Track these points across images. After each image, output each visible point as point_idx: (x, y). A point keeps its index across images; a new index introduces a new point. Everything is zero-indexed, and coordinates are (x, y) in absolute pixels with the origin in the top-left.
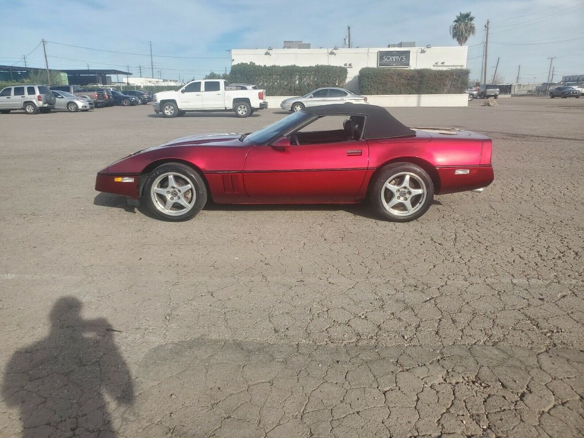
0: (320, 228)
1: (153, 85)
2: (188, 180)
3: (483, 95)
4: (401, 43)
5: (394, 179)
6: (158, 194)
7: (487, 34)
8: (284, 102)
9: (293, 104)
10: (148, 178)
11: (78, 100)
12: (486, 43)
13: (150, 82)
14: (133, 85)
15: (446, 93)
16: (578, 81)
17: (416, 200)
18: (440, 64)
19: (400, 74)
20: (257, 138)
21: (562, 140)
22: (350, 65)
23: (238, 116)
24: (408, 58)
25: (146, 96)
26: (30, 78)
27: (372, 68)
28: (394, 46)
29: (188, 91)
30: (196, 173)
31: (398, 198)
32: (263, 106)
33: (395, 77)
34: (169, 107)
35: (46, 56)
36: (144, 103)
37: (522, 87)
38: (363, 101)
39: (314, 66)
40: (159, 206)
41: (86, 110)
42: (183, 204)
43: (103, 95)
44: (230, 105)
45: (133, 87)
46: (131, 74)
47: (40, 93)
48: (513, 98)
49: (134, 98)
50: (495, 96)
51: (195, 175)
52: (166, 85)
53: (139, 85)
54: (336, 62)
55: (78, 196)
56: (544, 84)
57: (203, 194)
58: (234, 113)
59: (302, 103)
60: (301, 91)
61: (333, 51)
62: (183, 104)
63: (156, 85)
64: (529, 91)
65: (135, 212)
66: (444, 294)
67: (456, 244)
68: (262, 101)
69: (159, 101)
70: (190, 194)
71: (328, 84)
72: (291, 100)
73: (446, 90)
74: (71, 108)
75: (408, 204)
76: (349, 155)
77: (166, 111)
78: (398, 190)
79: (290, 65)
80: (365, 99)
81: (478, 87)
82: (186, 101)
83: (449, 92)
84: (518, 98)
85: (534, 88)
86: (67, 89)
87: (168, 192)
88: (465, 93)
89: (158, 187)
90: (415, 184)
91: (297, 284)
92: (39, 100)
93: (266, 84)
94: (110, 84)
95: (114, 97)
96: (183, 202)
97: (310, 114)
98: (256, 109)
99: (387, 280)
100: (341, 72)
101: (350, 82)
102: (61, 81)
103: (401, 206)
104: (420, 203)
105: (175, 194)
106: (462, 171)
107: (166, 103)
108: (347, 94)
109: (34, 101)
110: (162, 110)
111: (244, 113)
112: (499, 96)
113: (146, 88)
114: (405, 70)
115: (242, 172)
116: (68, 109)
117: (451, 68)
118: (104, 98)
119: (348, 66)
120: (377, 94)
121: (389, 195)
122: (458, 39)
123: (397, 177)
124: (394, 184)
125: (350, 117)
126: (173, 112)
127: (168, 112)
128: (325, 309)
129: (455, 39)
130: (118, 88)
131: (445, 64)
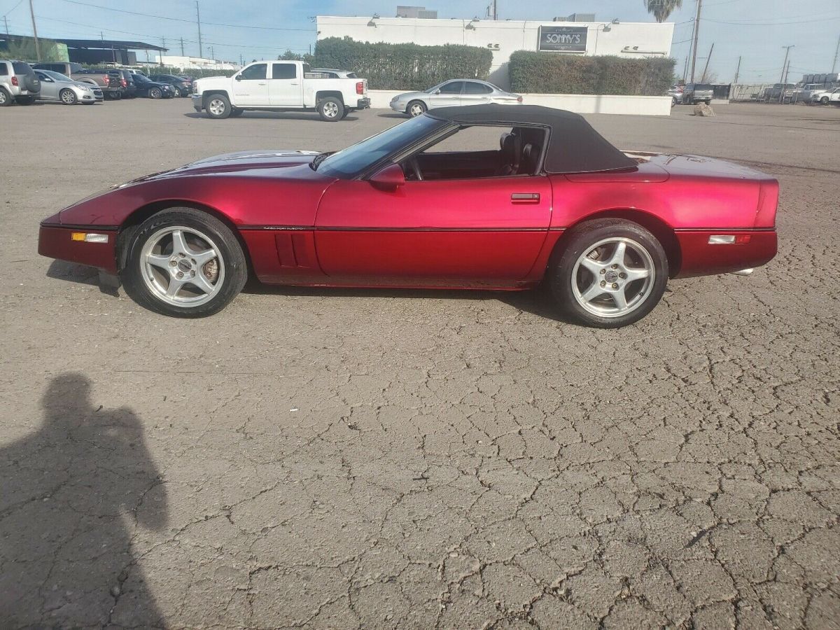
0: (457, 338)
1: (199, 68)
2: (211, 242)
3: (689, 100)
4: (574, 15)
5: (596, 249)
6: (154, 266)
7: (700, 6)
8: (395, 100)
9: (409, 103)
10: (135, 237)
11: (76, 85)
12: (698, 20)
13: (194, 63)
14: (168, 67)
15: (639, 95)
16: (825, 82)
17: (633, 289)
18: (631, 49)
19: (571, 63)
20: (342, 162)
21: (830, 174)
22: (497, 46)
23: (323, 119)
24: (584, 38)
25: (186, 84)
26: (9, 51)
27: (529, 52)
28: (562, 19)
29: (247, 78)
30: (225, 228)
31: (603, 284)
32: (364, 104)
33: (564, 68)
34: (217, 102)
35: (33, 17)
36: (184, 94)
37: (744, 89)
38: (516, 101)
39: (442, 45)
40: (157, 289)
41: (91, 103)
42: (199, 285)
43: (120, 79)
44: (311, 102)
45: (167, 70)
46: (165, 50)
47: (16, 73)
48: (732, 104)
49: (167, 87)
50: (707, 101)
51: (224, 233)
52: (219, 68)
53: (178, 67)
54: (475, 40)
55: (22, 257)
56: (776, 85)
57: (238, 269)
58: (318, 113)
59: (423, 102)
60: (422, 84)
61: (472, 24)
62: (237, 98)
63: (204, 68)
64: (754, 96)
65: (117, 295)
66: (725, 520)
67: (714, 380)
68: (361, 97)
69: (201, 93)
70: (215, 267)
71: (463, 75)
72: (407, 96)
73: (638, 90)
74: (65, 98)
75: (619, 295)
76: (517, 202)
77: (212, 109)
78: (604, 270)
79: (405, 42)
80: (520, 99)
81: (682, 87)
82: (243, 93)
83: (643, 93)
84: (738, 105)
85: (761, 92)
86: (61, 68)
87: (173, 263)
88: (666, 94)
89: (154, 252)
90: (634, 258)
91: (414, 486)
92: (14, 84)
93: (368, 71)
94: (134, 65)
95: (135, 84)
96: (202, 282)
97: (445, 121)
98: (353, 109)
99: (600, 476)
100: (484, 56)
101: (496, 73)
102: (58, 56)
103: (606, 300)
104: (642, 295)
105: (185, 267)
106: (722, 238)
107: (213, 96)
108: (492, 91)
109: (7, 86)
110: (205, 106)
111: (333, 115)
112: (713, 102)
113: (189, 72)
114: (579, 56)
115: (313, 229)
116: (61, 99)
117: (647, 55)
118: (121, 84)
119: (493, 47)
120: (536, 92)
121: (586, 279)
122: (656, 14)
123: (601, 246)
124: (596, 259)
125: (512, 129)
126: (222, 110)
127: (215, 109)
128: (476, 567)
129: (652, 14)
130: (144, 70)
131: (639, 50)
